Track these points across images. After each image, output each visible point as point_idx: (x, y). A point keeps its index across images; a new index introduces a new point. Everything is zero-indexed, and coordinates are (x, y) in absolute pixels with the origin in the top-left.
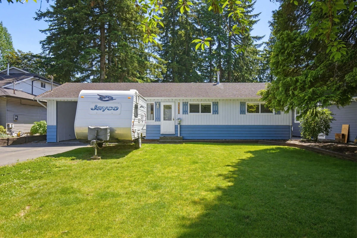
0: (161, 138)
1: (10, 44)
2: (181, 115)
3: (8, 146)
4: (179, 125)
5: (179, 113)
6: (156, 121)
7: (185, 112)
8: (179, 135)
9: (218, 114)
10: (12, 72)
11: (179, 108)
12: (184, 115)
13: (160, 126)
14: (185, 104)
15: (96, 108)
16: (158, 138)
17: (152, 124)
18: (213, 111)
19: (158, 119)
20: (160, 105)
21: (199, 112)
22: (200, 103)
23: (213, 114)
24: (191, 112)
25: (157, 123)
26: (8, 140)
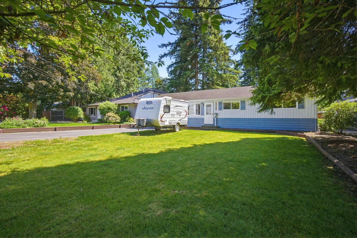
0: (202, 126)
1: (158, 74)
2: (218, 111)
3: (130, 128)
4: (216, 118)
5: (216, 110)
6: (201, 115)
7: (220, 109)
8: (216, 125)
9: (245, 109)
10: (146, 90)
11: (216, 106)
12: (220, 111)
13: (204, 118)
14: (220, 103)
15: (144, 108)
16: (201, 126)
17: (199, 117)
18: (241, 108)
19: (203, 114)
20: (203, 105)
21: (230, 109)
22: (231, 102)
23: (241, 109)
24: (224, 108)
25: (202, 117)
26: (130, 125)
